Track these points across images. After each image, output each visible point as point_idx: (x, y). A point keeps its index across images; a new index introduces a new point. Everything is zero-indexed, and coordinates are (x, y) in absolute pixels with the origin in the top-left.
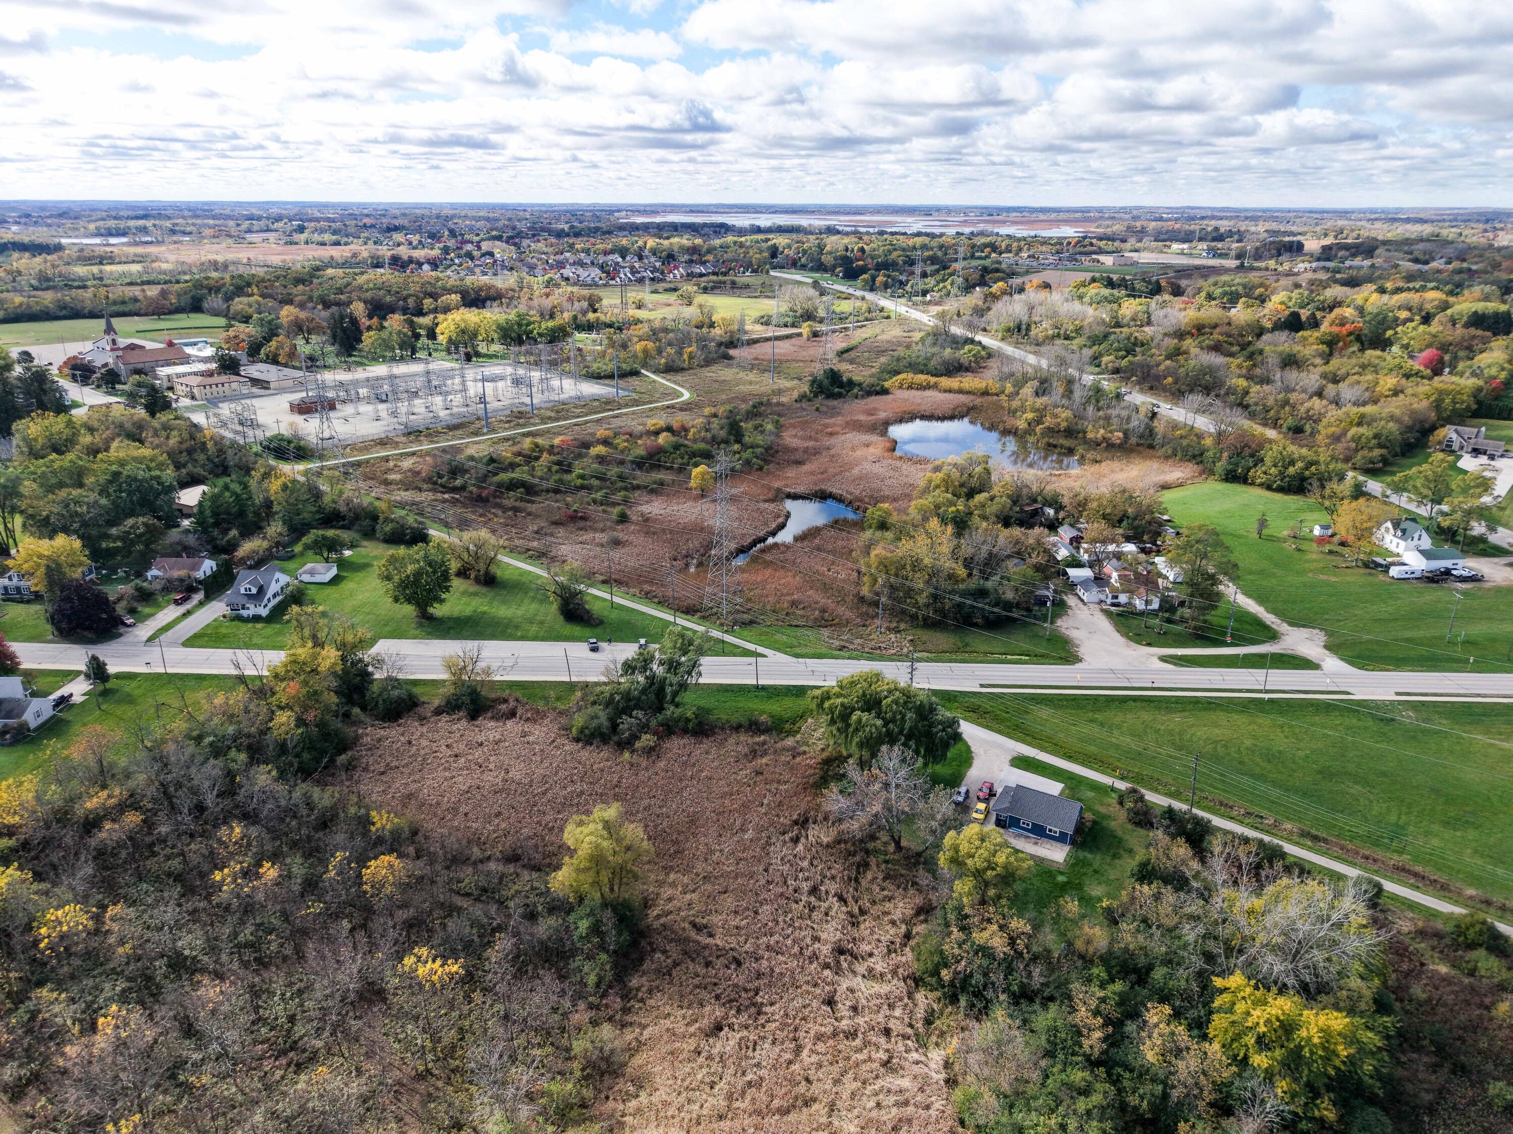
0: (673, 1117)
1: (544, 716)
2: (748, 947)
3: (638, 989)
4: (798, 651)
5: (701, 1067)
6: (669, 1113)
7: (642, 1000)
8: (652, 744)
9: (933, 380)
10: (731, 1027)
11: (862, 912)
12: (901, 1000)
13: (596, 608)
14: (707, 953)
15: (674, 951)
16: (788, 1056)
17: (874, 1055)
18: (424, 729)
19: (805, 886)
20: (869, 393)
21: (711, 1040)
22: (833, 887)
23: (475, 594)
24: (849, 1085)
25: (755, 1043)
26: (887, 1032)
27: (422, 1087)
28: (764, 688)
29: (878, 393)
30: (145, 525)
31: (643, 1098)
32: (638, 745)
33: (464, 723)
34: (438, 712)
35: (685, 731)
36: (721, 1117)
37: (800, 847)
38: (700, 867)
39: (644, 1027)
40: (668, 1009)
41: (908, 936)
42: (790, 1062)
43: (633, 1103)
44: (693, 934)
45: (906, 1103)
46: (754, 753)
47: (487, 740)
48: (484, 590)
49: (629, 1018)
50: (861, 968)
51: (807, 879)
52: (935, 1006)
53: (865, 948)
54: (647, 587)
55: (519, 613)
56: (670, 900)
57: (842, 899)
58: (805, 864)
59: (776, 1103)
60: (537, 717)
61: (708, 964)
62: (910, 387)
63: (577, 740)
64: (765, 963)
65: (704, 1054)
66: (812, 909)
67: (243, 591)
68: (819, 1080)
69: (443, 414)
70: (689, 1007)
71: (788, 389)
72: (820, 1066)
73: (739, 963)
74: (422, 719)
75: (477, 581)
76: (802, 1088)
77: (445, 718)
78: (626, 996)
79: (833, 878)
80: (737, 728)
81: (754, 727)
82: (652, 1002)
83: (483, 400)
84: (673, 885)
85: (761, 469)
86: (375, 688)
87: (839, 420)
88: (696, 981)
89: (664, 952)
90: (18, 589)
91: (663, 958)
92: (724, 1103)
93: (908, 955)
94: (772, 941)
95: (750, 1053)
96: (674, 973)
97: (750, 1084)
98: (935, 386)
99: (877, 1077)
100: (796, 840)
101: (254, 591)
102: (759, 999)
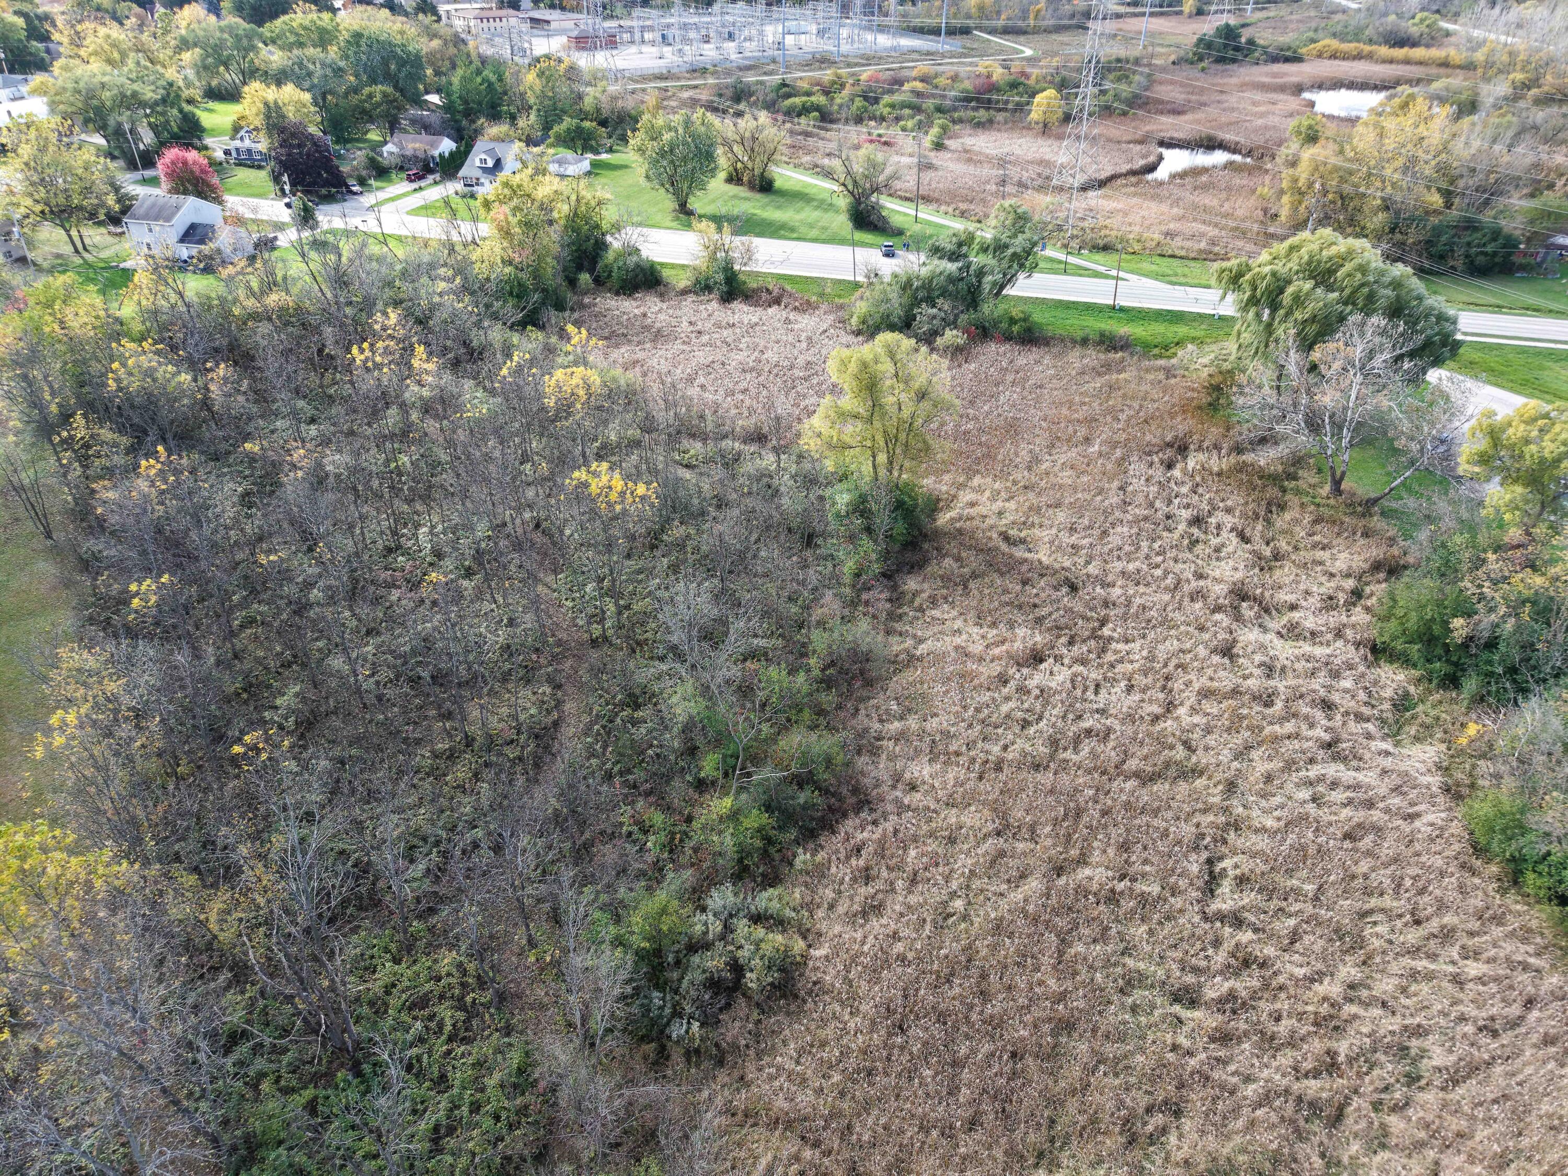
0: (958, 754)
1: (817, 308)
2: (1093, 569)
3: (915, 594)
4: (1174, 279)
5: (1007, 699)
6: (953, 748)
7: (921, 609)
8: (960, 341)
9: (1367, 48)
10: (1058, 659)
11: (1277, 556)
12: (1351, 667)
13: (896, 221)
14: (1024, 568)
15: (974, 561)
16: (1156, 709)
17: (1305, 731)
18: (665, 306)
19: (1186, 514)
20: (1275, 59)
21: (1025, 671)
22: (1229, 521)
23: (748, 199)
24: (1261, 763)
25: (1098, 686)
26: (1327, 706)
27: (594, 655)
28: (1122, 309)
29: (1287, 60)
30: (385, 95)
31: (913, 723)
32: (939, 341)
33: (714, 305)
34: (685, 292)
35: (1008, 338)
36: (1037, 767)
37: (1177, 473)
38: (1021, 475)
39: (921, 641)
40: (958, 624)
41: (1357, 594)
42: (1156, 718)
43: (896, 725)
44: (1004, 547)
45: (1370, 804)
46: (1108, 367)
47: (742, 323)
48: (759, 196)
49: (898, 626)
50: (1276, 623)
51: (1187, 506)
52: (1412, 689)
53: (1284, 596)
54: (963, 206)
55: (798, 217)
56: (972, 504)
57: (1244, 538)
58: (1184, 490)
59: (1132, 764)
60: (806, 307)
61: (1025, 583)
62: (1334, 56)
63: (858, 333)
64: (1116, 592)
65: (1012, 684)
66: (1194, 543)
67: (478, 164)
68: (1207, 749)
69: (733, 57)
70: (994, 625)
71: (1162, 54)
72: (1208, 731)
73: (1074, 588)
74: (662, 296)
75: (752, 187)
76: (1180, 753)
77: (691, 298)
78: (897, 599)
79: (1229, 511)
80: (1084, 342)
81: (1109, 343)
82: (936, 613)
83: (780, 45)
84: (980, 490)
85: (1125, 114)
86: (610, 256)
87: (1234, 81)
88: (1006, 598)
89: (958, 559)
90: (249, 151)
91: (955, 565)
92: (1044, 750)
93: (1359, 616)
94: (1131, 567)
95: (1090, 695)
96: (972, 585)
97: (1089, 732)
98: (1369, 57)
99: (1312, 761)
100: (1170, 466)
101: (490, 163)
102: (1106, 631)
